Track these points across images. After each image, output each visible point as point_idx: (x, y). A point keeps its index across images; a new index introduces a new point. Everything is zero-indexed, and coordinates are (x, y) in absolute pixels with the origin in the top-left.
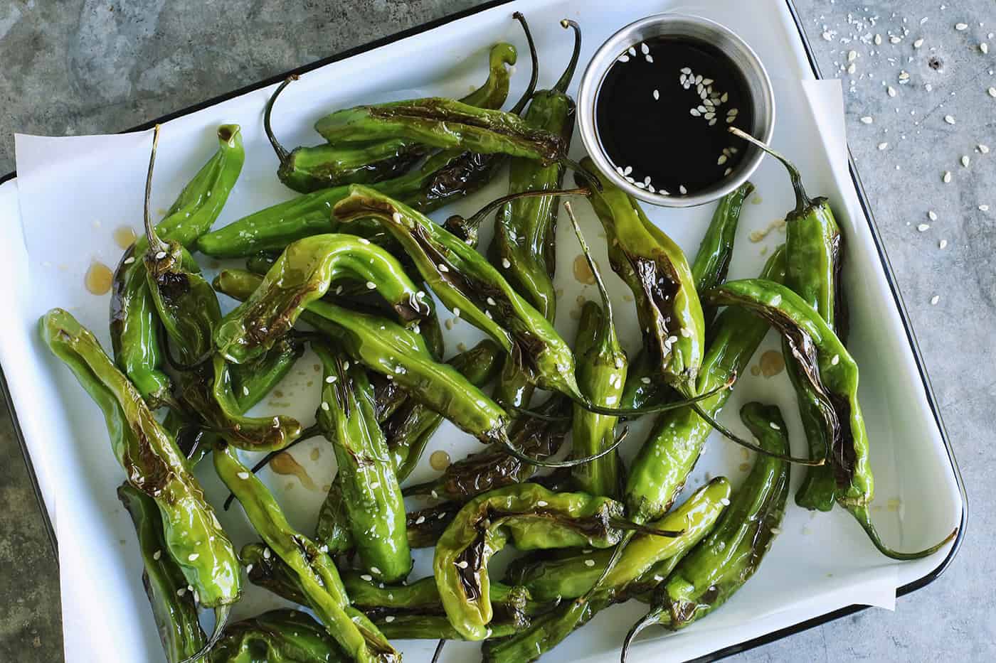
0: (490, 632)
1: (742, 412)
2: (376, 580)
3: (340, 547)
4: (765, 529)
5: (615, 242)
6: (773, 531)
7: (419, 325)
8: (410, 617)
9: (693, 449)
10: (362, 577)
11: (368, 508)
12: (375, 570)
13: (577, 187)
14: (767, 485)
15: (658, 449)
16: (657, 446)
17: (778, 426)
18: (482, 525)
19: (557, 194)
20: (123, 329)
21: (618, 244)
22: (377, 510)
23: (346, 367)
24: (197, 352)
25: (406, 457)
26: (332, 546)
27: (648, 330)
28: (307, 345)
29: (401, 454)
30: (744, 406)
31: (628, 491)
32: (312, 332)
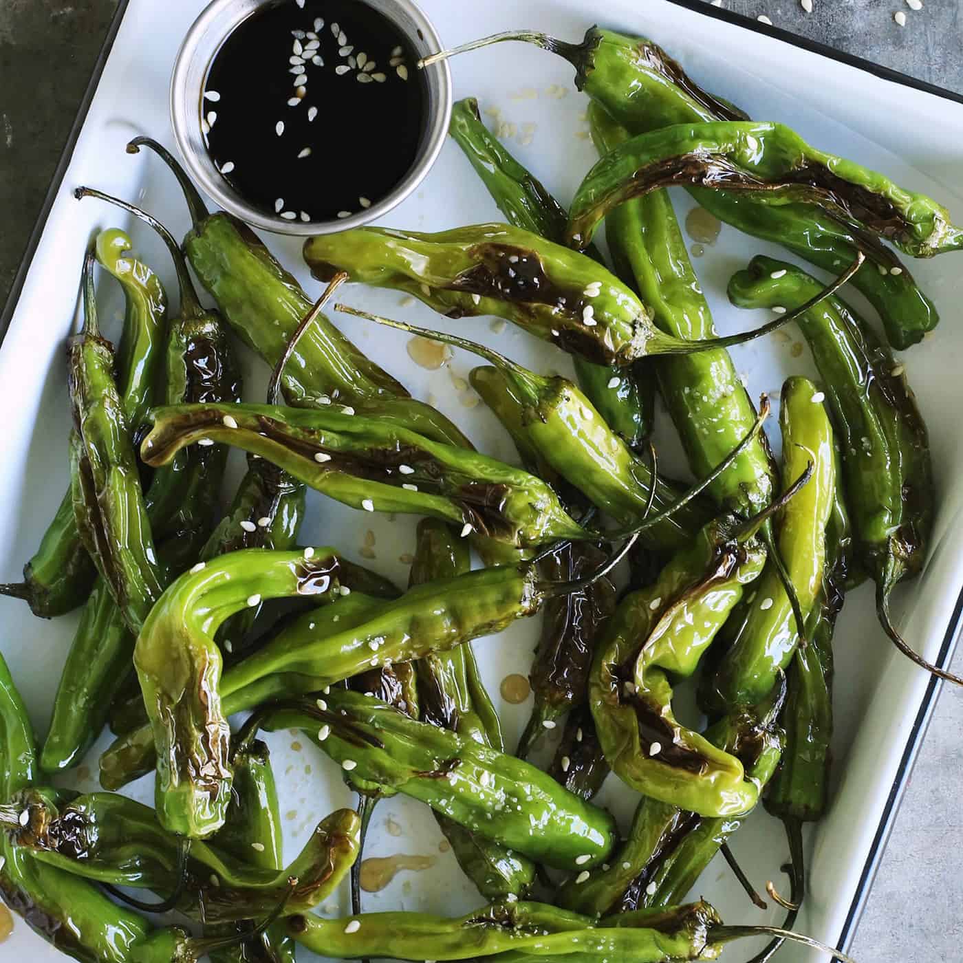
0: (756, 781)
1: (732, 300)
2: (594, 868)
3: (524, 881)
4: (888, 381)
5: (426, 290)
6: (897, 373)
7: (341, 585)
8: (668, 864)
9: (733, 389)
10: (578, 881)
11: (504, 808)
12: (582, 860)
13: (328, 284)
14: (837, 337)
15: (702, 427)
16: (697, 425)
17: (781, 270)
18: (626, 694)
19: (316, 313)
20: (73, 934)
21: (430, 287)
22: (515, 800)
23: (323, 705)
24: (169, 868)
25: (480, 722)
26: (515, 889)
27: (556, 333)
28: (261, 735)
29: (473, 725)
30: (728, 292)
31: (720, 497)
32: (251, 718)
